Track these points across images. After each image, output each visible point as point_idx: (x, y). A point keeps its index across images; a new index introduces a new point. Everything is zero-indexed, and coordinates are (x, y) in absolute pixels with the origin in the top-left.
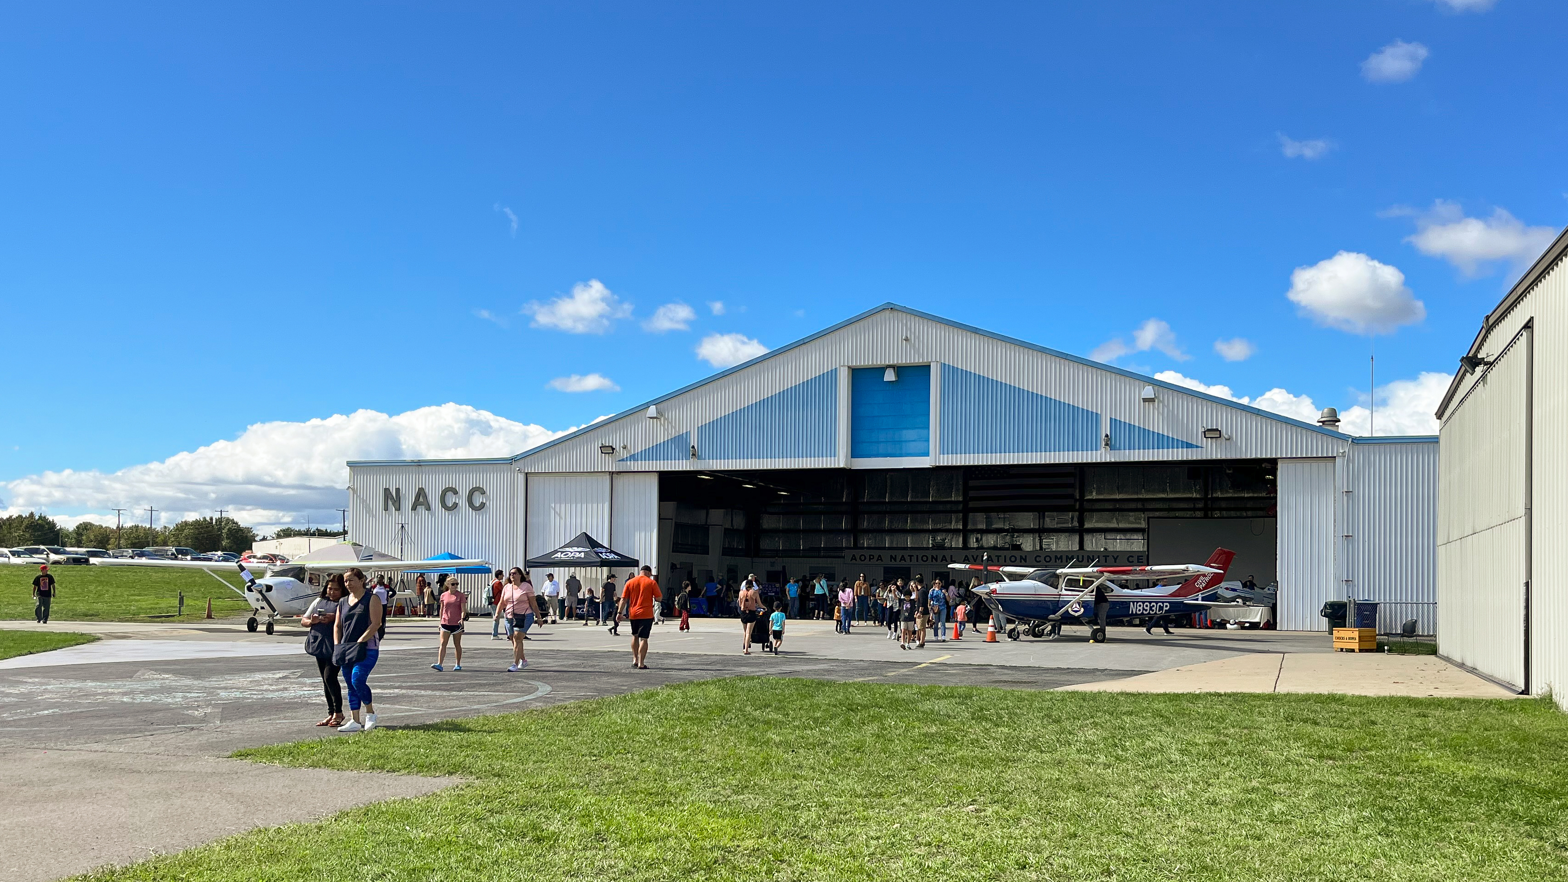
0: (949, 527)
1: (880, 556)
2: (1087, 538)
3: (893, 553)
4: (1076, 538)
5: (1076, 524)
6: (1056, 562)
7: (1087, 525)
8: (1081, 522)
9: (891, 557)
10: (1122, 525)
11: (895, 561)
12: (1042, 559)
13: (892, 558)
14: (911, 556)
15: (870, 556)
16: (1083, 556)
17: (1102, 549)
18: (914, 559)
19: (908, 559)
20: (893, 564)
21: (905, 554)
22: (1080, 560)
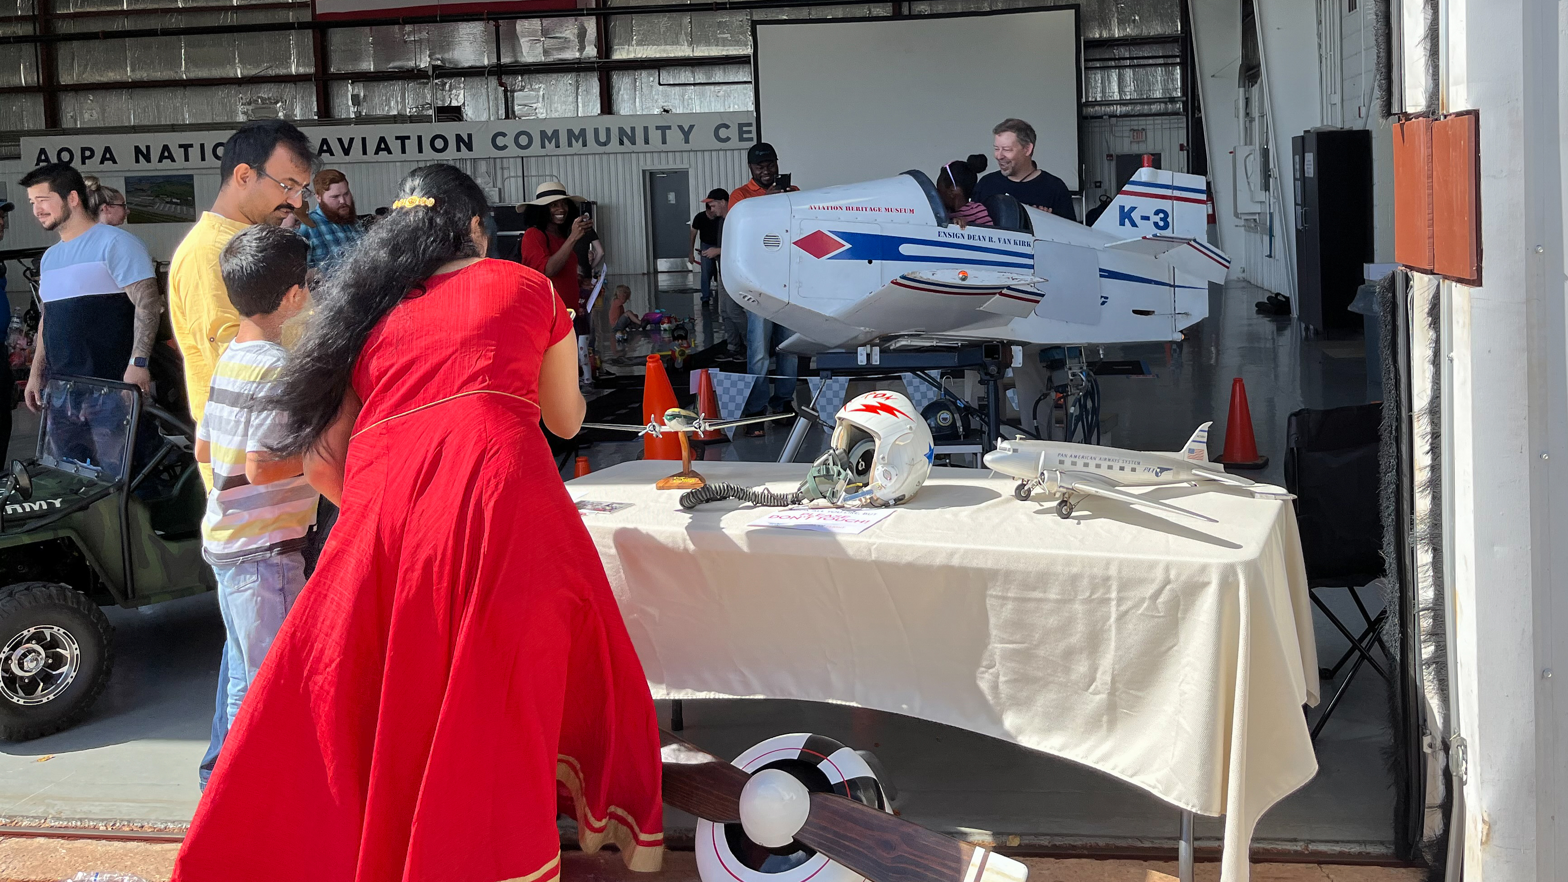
0: (282, 71)
1: (107, 150)
2: (622, 84)
3: (142, 140)
4: (594, 85)
5: (591, 51)
6: (543, 146)
7: (620, 54)
8: (605, 44)
9: (138, 150)
10: (702, 51)
11: (148, 160)
12: (509, 141)
13: (142, 154)
14: (186, 147)
15: (83, 150)
16: (608, 130)
17: (656, 111)
18: (194, 153)
19: (179, 154)
20: (144, 168)
21: (174, 140)
22: (603, 139)
